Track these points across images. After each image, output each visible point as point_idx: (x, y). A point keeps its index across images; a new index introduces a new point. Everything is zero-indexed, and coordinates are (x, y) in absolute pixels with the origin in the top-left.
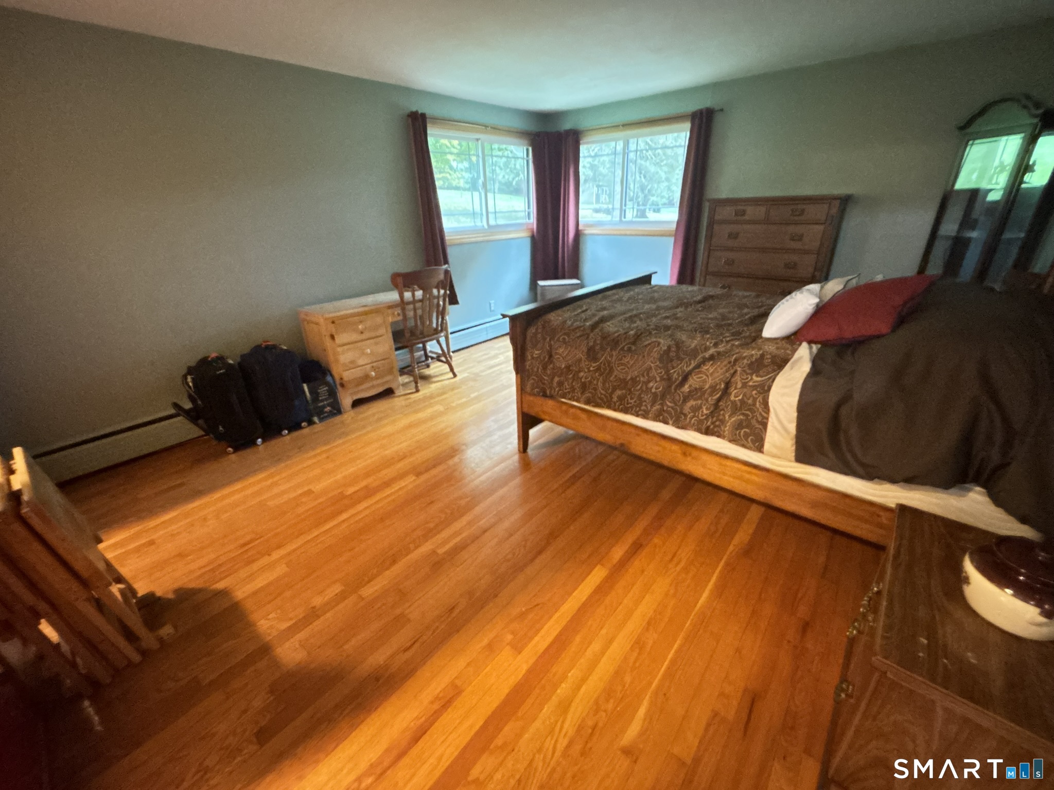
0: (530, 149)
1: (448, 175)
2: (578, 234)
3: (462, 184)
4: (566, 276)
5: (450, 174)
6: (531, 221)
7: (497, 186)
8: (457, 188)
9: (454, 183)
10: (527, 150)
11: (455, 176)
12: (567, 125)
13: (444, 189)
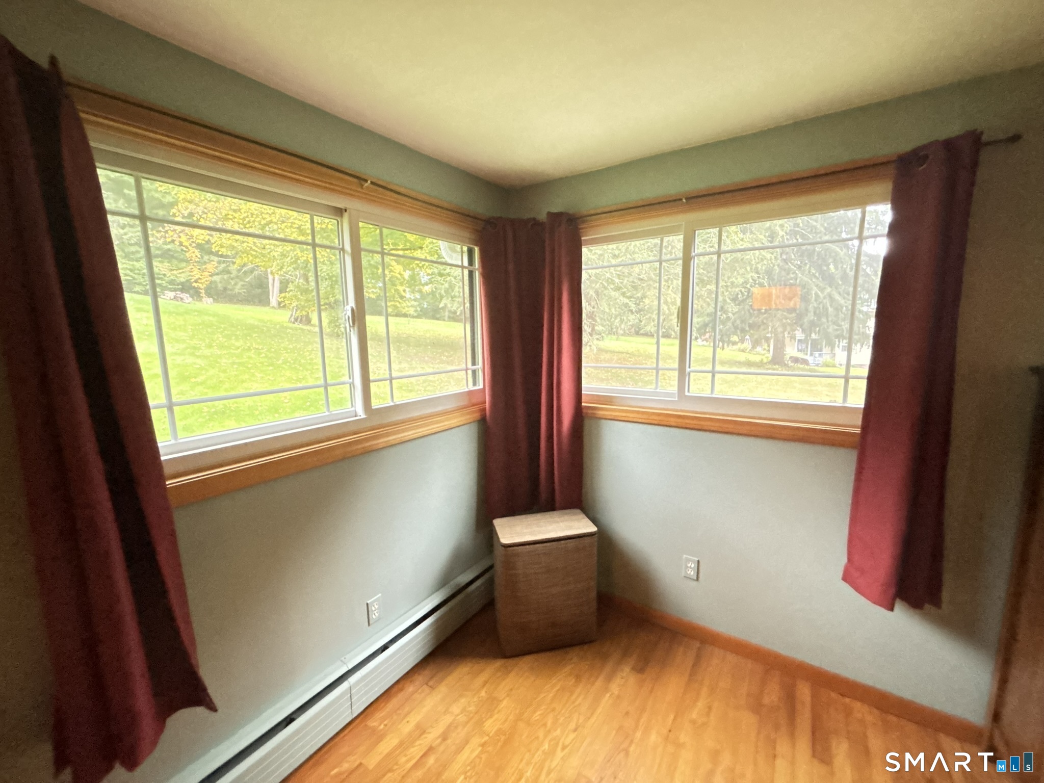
0: (477, 249)
1: (397, 304)
2: (580, 415)
3: (411, 311)
4: (557, 505)
5: (400, 302)
6: (480, 386)
7: (447, 314)
8: (405, 315)
9: (404, 311)
10: (471, 253)
11: (404, 304)
12: (557, 204)
13: (393, 316)
